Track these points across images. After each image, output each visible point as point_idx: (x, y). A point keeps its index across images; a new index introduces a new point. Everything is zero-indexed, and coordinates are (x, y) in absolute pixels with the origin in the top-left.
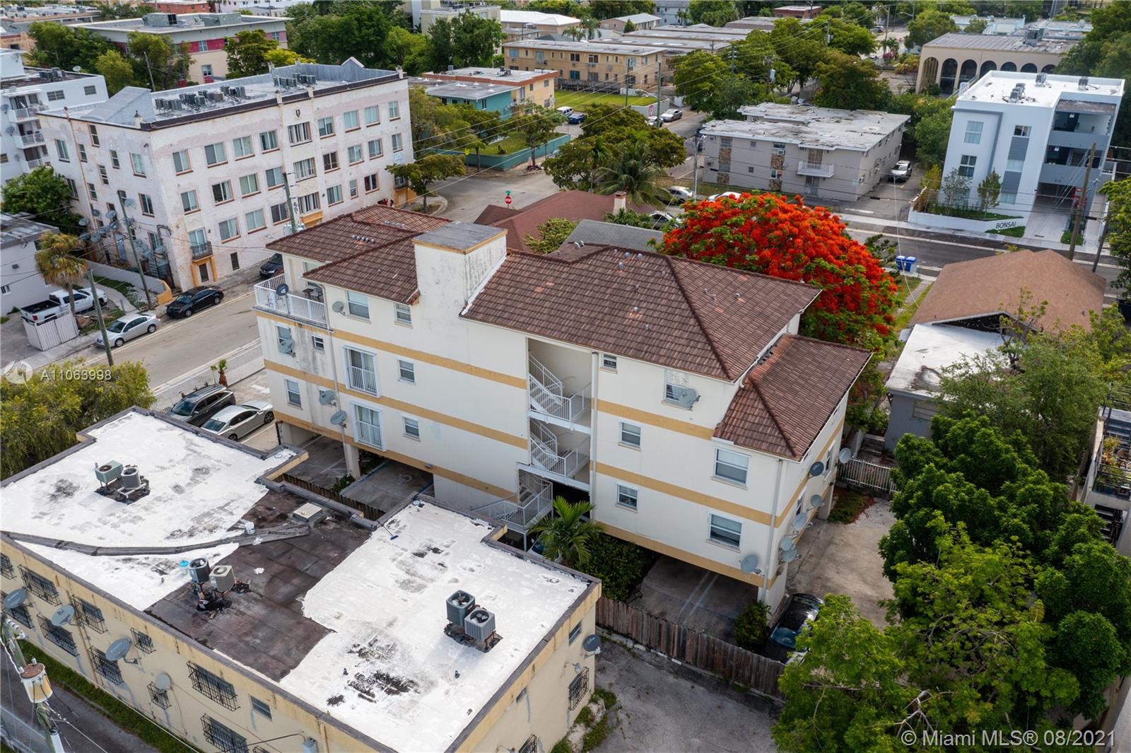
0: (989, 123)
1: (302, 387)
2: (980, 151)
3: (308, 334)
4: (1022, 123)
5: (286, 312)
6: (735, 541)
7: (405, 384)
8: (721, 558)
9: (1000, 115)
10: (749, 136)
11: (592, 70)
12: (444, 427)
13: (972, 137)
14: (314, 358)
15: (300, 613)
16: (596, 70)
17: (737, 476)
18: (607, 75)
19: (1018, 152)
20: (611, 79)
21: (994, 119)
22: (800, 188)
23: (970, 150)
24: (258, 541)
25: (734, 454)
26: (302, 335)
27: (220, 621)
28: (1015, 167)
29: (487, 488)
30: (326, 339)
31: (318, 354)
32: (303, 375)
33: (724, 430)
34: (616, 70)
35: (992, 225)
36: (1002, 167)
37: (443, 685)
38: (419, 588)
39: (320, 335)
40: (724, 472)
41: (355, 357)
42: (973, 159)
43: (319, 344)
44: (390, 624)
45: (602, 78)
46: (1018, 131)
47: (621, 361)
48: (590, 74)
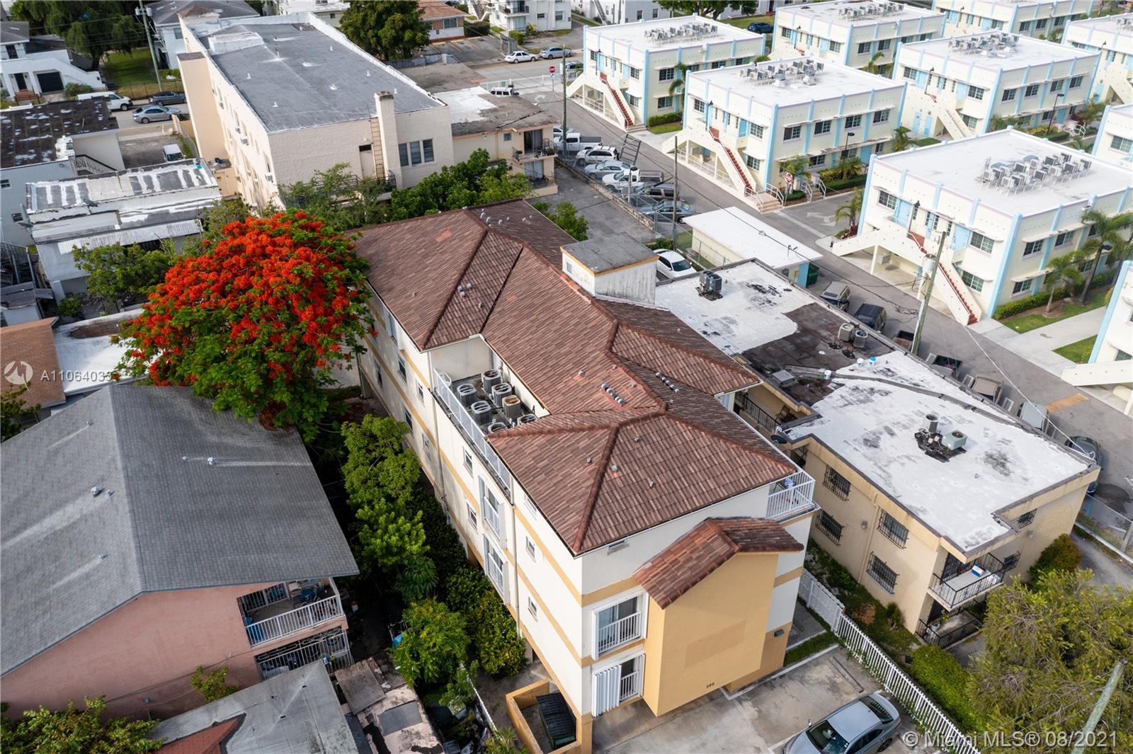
38: (726, 318)
44: (750, 308)
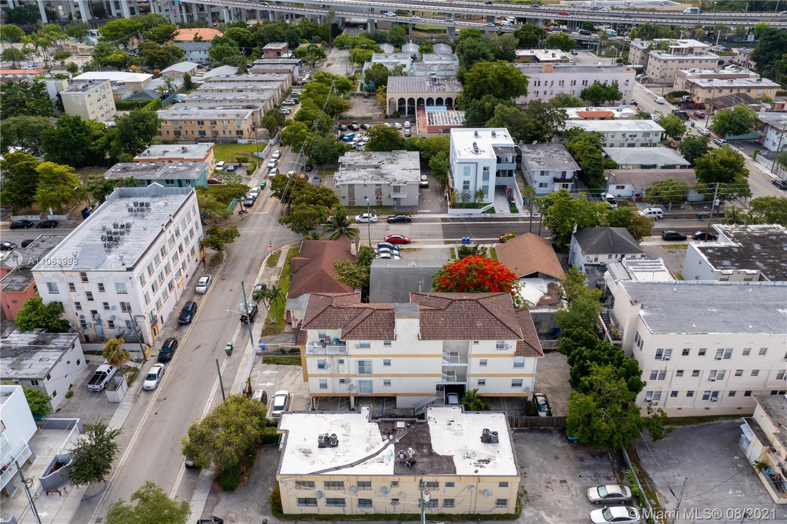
0: (473, 167)
1: (329, 380)
2: (471, 178)
3: (336, 359)
4: (486, 166)
5: (324, 353)
6: (520, 385)
7: (387, 367)
8: (517, 392)
9: (477, 163)
10: (362, 182)
11: (213, 129)
12: (403, 379)
13: (466, 173)
14: (338, 368)
15: (437, 455)
16: (216, 129)
17: (521, 365)
18: (224, 132)
19: (486, 177)
20: (227, 134)
21: (475, 165)
22: (391, 203)
23: (467, 178)
24: (397, 441)
25: (520, 359)
26: (332, 360)
27: (419, 467)
28: (486, 183)
29: (422, 395)
30: (345, 359)
31: (341, 366)
32: (331, 375)
33: (517, 354)
34: (229, 128)
35: (482, 210)
36: (480, 184)
37: (497, 456)
38: (461, 434)
39: (342, 359)
40: (516, 365)
41: (361, 363)
42: (468, 182)
43: (342, 362)
44: (466, 447)
45: (221, 134)
46: (485, 169)
47: (480, 341)
48: (213, 132)
